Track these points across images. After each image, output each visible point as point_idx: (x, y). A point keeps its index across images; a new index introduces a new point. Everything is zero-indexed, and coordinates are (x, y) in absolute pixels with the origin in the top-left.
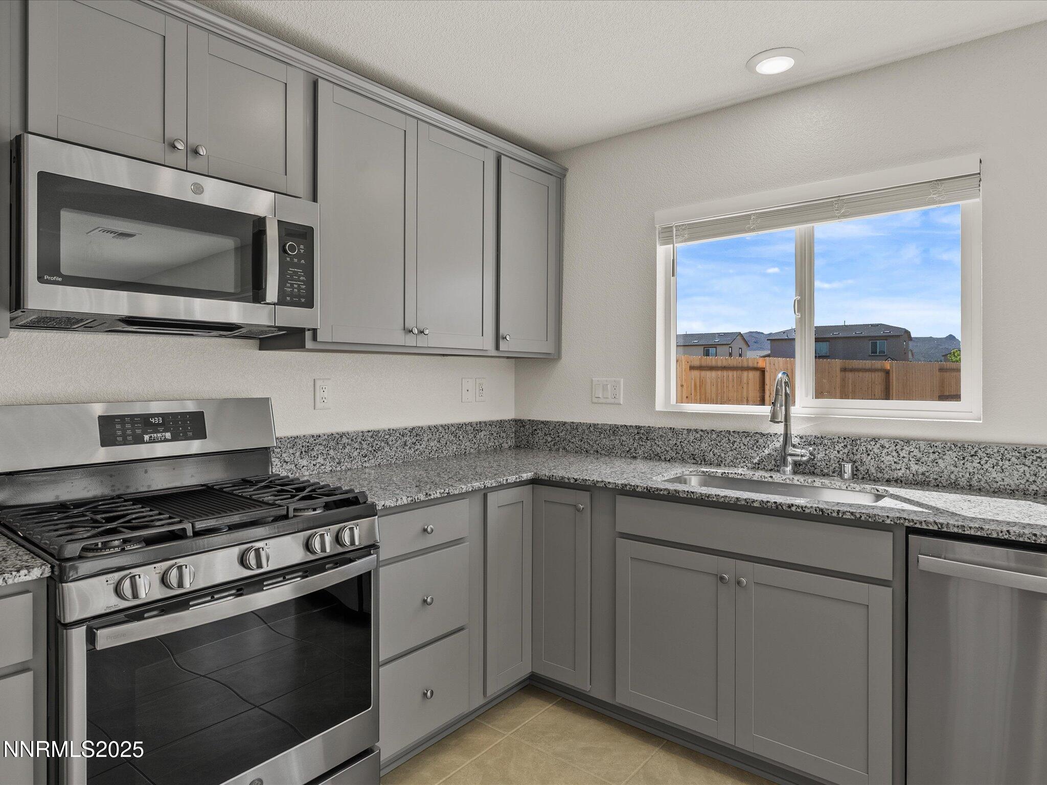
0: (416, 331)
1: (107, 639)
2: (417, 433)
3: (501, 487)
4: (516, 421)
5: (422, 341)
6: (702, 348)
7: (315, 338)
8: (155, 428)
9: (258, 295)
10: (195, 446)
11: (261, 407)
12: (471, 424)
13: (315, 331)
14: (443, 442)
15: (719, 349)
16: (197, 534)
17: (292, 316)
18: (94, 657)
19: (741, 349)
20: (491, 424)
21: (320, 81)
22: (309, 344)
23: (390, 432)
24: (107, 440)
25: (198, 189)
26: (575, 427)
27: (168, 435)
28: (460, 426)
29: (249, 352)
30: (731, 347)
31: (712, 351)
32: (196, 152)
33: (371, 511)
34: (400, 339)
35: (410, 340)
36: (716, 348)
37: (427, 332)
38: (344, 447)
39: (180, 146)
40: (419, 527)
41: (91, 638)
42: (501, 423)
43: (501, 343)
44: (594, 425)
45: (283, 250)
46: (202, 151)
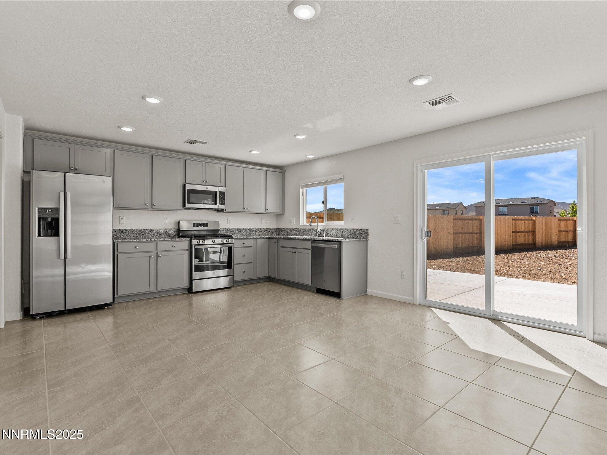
0: (246, 209)
1: (197, 247)
2: (250, 230)
3: (260, 238)
4: (277, 229)
5: (247, 211)
6: (441, 211)
7: (226, 210)
8: (200, 225)
9: (216, 203)
10: (206, 228)
11: (217, 222)
12: (264, 229)
13: (226, 209)
14: (256, 232)
15: (450, 211)
16: (207, 237)
17: (222, 207)
18: (195, 249)
19: (462, 211)
20: (269, 229)
21: (227, 166)
22: (225, 211)
23: (244, 229)
24: (194, 226)
25: (207, 188)
26: (287, 229)
27: (202, 226)
28: (261, 229)
29: (216, 213)
30: (456, 210)
31: (446, 212)
32: (207, 182)
33: (233, 238)
34: (242, 210)
35: (245, 211)
36: (448, 210)
37: (248, 209)
38: (234, 231)
39: (205, 181)
40: (242, 243)
41: (195, 247)
42: (272, 229)
43: (267, 211)
44: (290, 229)
45: (220, 196)
46: (208, 182)
